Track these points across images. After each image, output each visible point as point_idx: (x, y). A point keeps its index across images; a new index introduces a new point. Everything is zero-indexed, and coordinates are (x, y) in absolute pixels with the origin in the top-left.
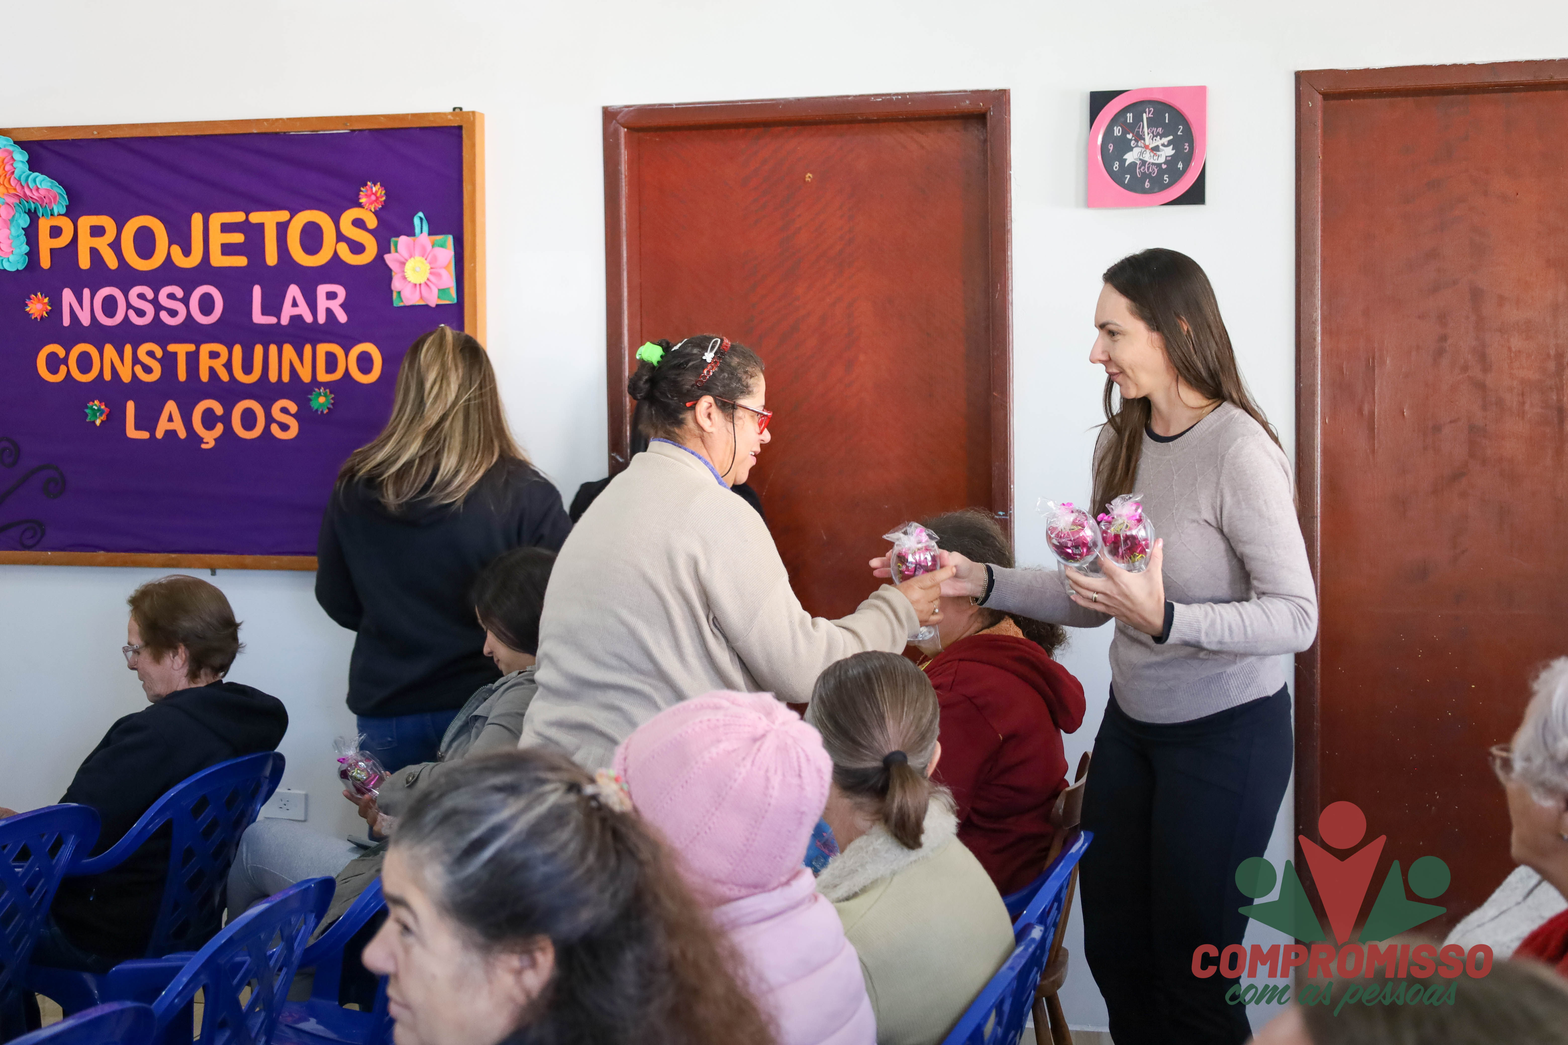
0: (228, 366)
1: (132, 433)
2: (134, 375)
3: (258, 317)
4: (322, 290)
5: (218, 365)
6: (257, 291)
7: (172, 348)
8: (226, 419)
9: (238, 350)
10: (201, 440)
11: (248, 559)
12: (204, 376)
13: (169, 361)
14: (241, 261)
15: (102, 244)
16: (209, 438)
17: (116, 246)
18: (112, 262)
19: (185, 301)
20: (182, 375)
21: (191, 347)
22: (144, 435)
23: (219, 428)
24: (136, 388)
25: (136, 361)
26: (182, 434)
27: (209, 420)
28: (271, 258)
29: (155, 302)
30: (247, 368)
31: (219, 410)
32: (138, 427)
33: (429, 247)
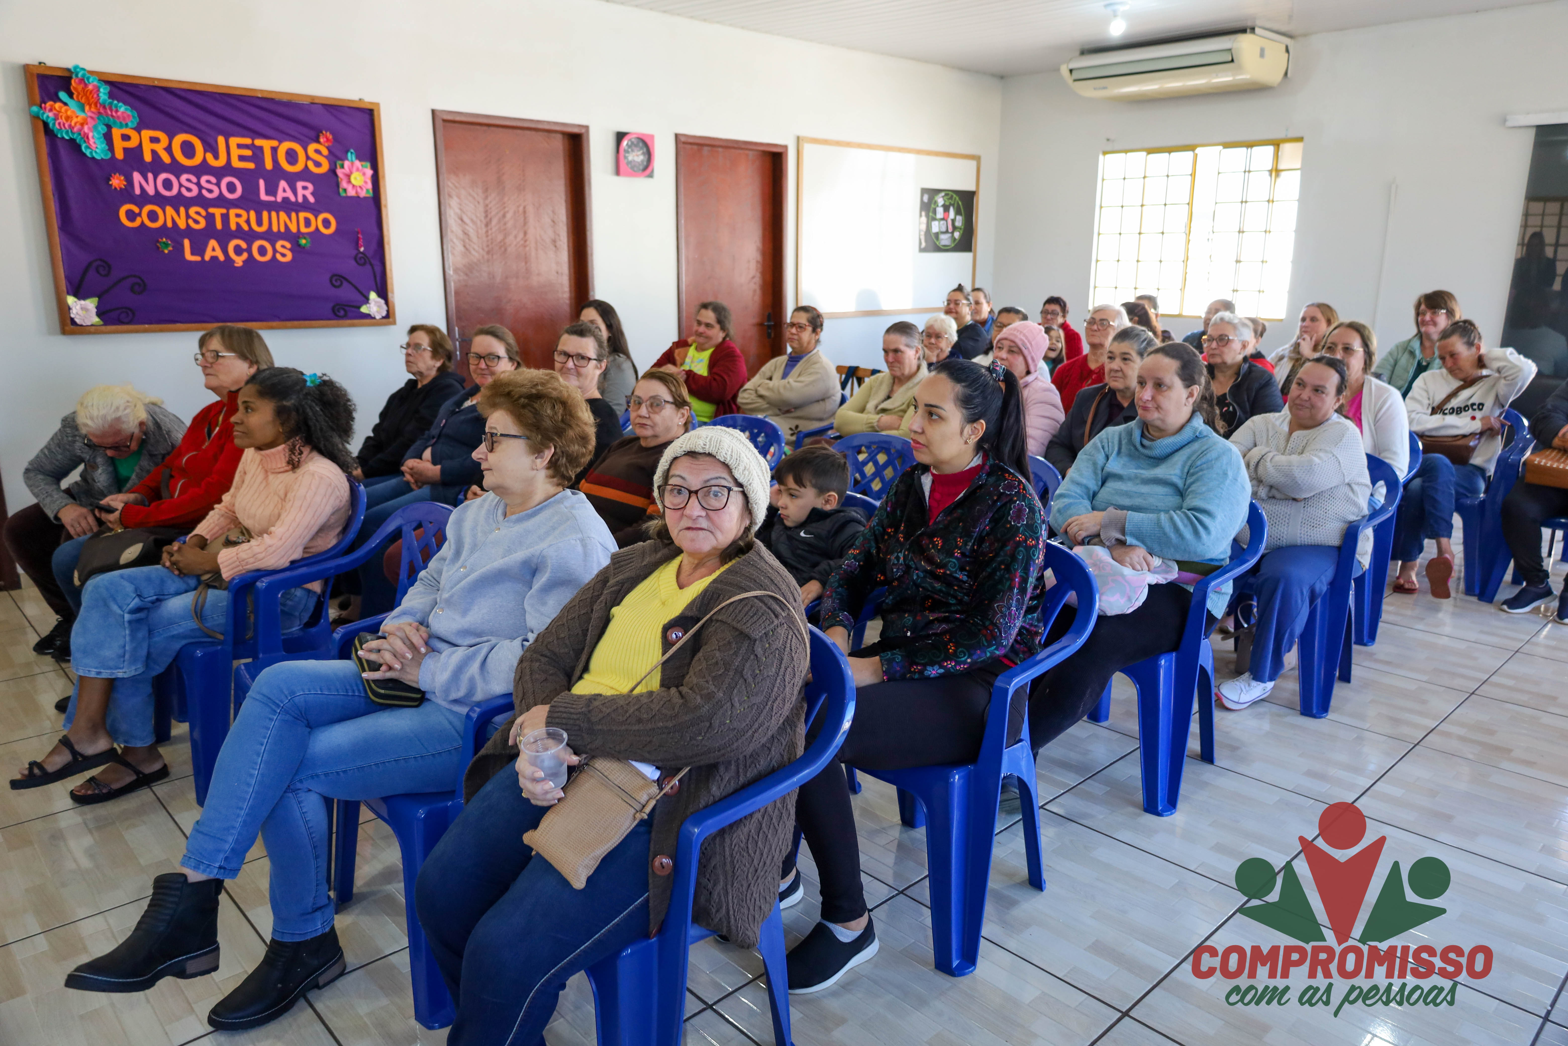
0: (248, 222)
1: (189, 256)
2: (188, 225)
3: (263, 196)
4: (300, 185)
5: (242, 221)
6: (262, 183)
7: (211, 210)
8: (249, 250)
9: (252, 214)
10: (233, 261)
11: (275, 324)
12: (233, 227)
13: (210, 218)
14: (251, 166)
15: (160, 148)
16: (239, 261)
17: (169, 149)
18: (166, 159)
19: (218, 185)
20: (219, 225)
21: (224, 211)
22: (197, 258)
23: (245, 255)
24: (189, 232)
25: (188, 216)
26: (222, 258)
27: (238, 251)
28: (269, 165)
29: (198, 184)
30: (259, 223)
31: (244, 245)
32: (193, 253)
33: (360, 167)
